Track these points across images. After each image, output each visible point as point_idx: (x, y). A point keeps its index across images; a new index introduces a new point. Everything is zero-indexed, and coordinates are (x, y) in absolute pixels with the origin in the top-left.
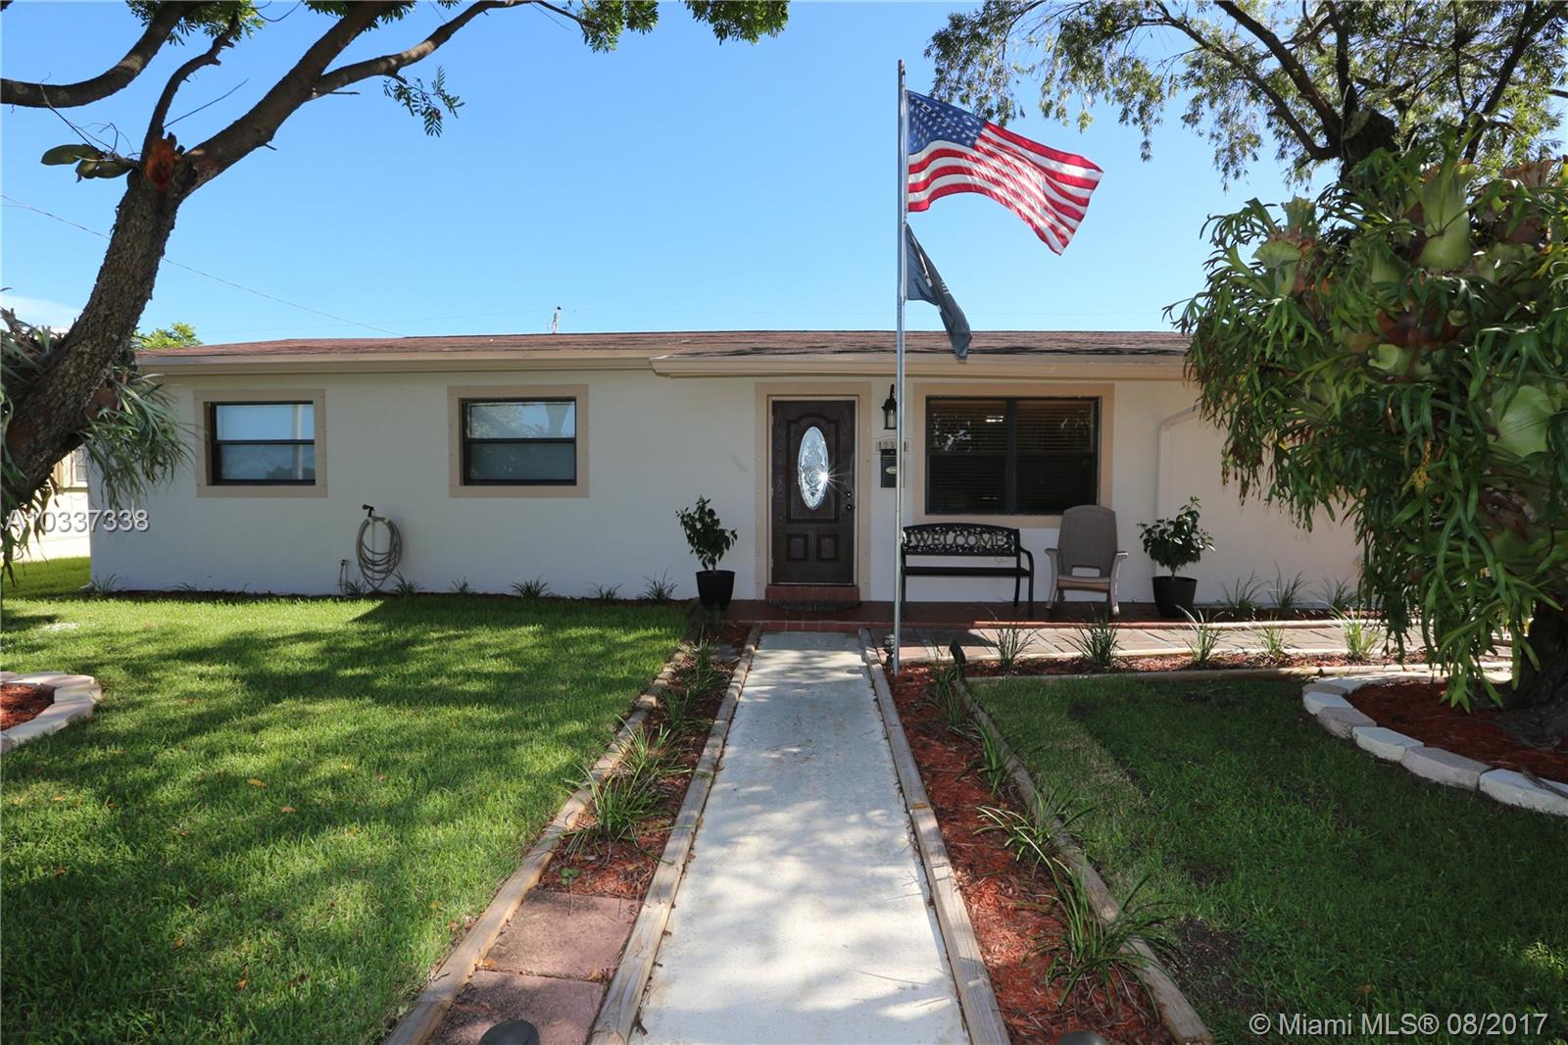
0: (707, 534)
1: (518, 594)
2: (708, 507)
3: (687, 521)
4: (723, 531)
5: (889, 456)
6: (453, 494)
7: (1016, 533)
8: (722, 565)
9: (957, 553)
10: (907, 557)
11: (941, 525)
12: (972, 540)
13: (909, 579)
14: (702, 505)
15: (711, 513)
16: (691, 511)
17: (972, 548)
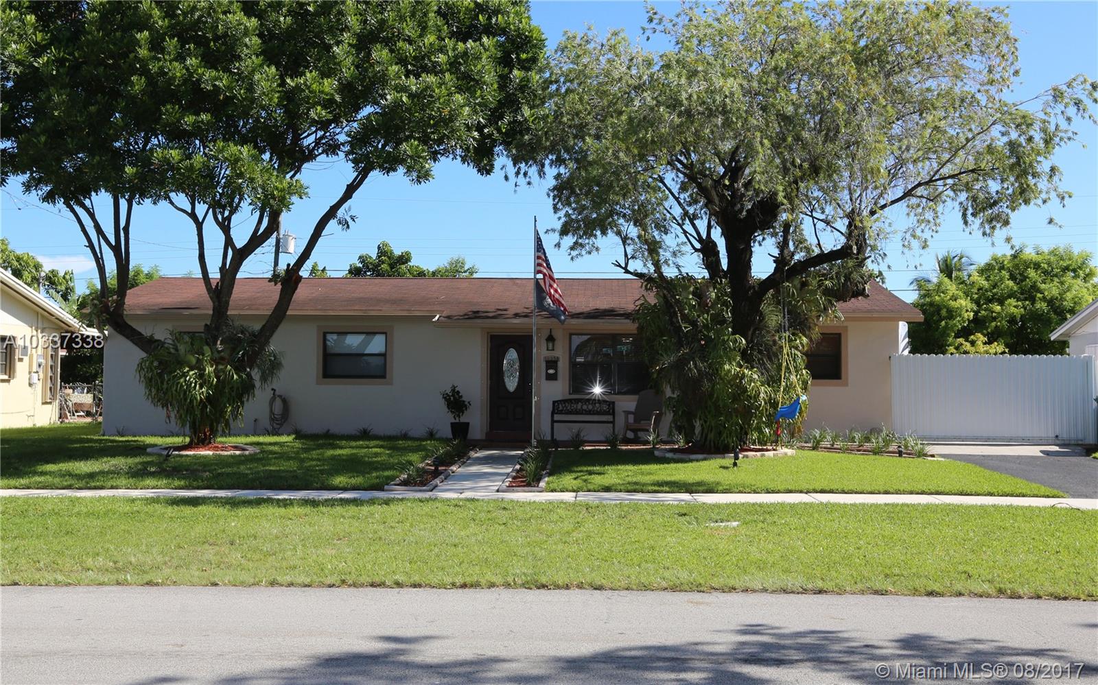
0: (455, 402)
1: (358, 434)
2: (457, 389)
3: (446, 397)
4: (464, 401)
5: (552, 363)
6: (318, 383)
7: (613, 403)
8: (463, 419)
9: (582, 414)
10: (555, 416)
11: (575, 400)
12: (590, 407)
13: (555, 424)
14: (453, 389)
15: (458, 392)
16: (448, 392)
17: (590, 411)
